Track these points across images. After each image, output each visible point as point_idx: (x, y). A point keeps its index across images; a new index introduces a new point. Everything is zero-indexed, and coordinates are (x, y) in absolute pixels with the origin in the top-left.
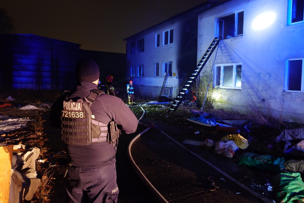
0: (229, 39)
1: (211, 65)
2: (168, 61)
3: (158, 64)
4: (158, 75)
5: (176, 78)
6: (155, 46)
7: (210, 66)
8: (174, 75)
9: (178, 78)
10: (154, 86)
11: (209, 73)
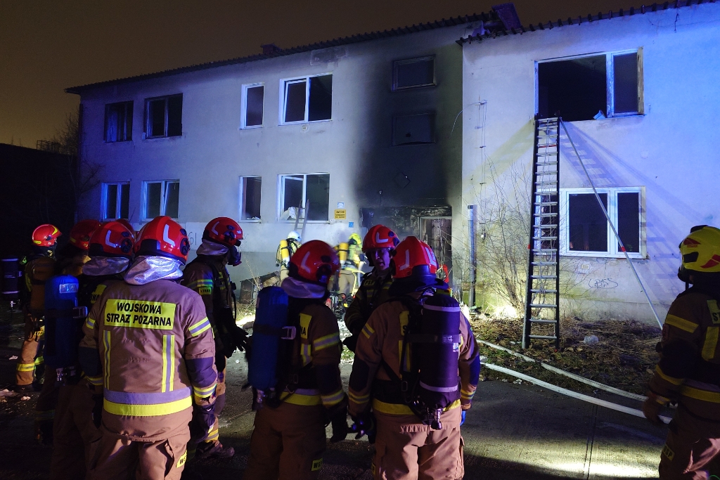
3: (260, 179)
4: (259, 217)
5: (347, 225)
6: (239, 123)
8: (340, 215)
9: (357, 225)
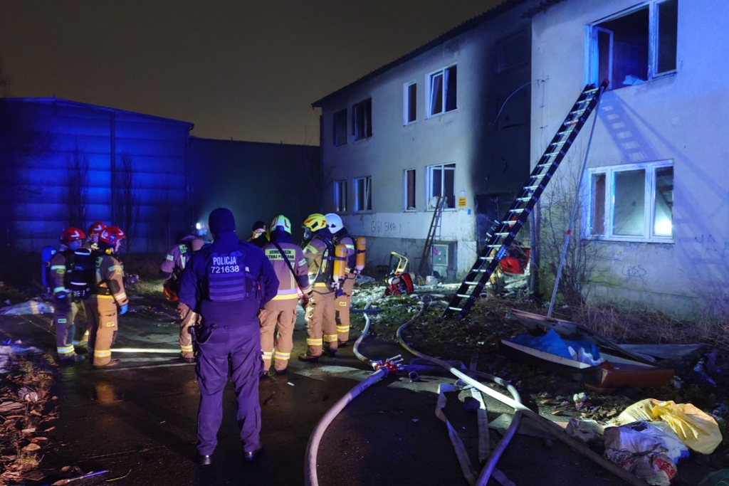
0: (631, 88)
1: (575, 169)
2: (442, 162)
3: (414, 171)
4: (414, 206)
5: (467, 212)
6: (403, 120)
7: (571, 174)
8: (463, 204)
9: (472, 212)
10: (403, 240)
11: (568, 196)
